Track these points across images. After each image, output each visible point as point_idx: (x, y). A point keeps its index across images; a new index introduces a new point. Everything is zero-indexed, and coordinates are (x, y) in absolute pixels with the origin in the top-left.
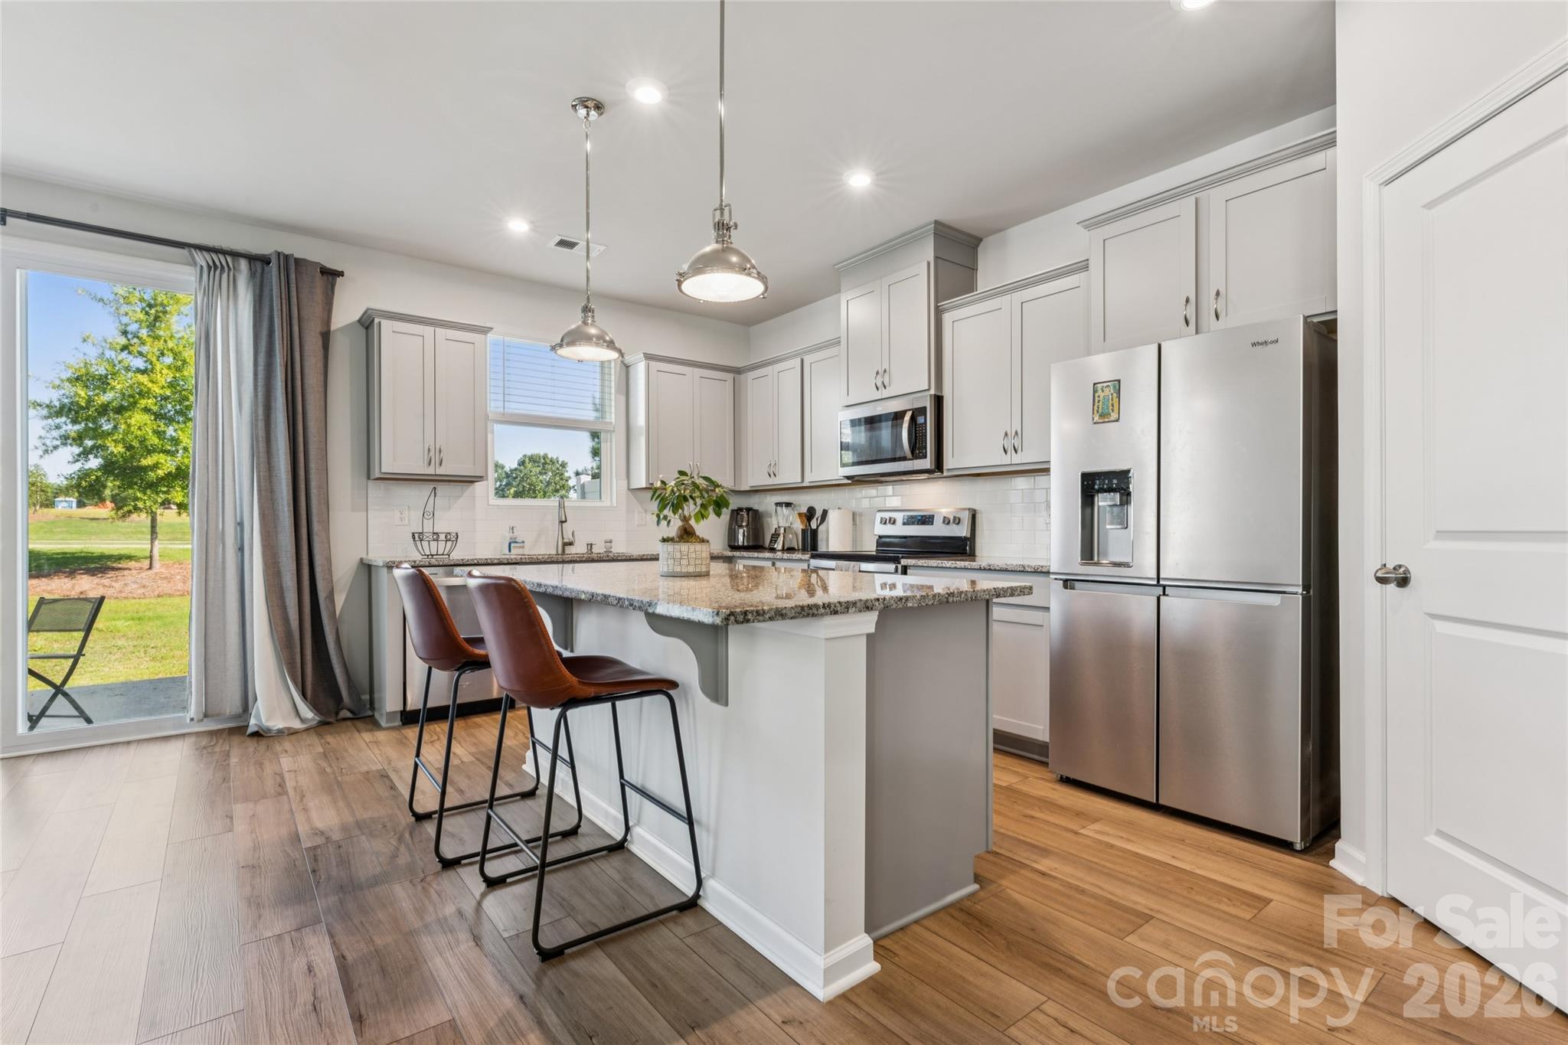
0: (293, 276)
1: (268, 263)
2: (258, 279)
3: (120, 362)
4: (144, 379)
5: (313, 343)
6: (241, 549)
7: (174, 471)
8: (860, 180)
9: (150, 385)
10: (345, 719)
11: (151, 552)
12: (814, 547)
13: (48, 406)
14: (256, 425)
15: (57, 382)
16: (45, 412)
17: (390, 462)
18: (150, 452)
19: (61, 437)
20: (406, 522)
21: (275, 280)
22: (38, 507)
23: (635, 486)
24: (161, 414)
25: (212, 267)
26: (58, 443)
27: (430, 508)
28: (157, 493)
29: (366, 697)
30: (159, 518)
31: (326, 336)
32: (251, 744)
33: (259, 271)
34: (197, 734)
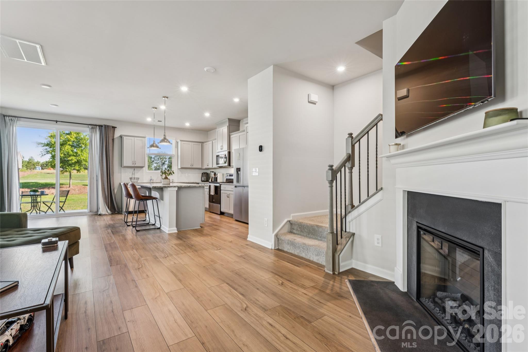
0: (107, 129)
1: (102, 127)
2: (100, 130)
3: (62, 132)
4: (68, 136)
5: (111, 141)
6: (97, 181)
7: (76, 161)
8: (207, 115)
9: (71, 138)
10: (116, 213)
11: (70, 183)
12: (216, 181)
13: (44, 144)
14: (100, 157)
15: (47, 138)
16: (43, 145)
17: (125, 164)
18: (70, 156)
19: (46, 152)
20: (129, 175)
21: (104, 130)
22: (32, 170)
23: (179, 168)
24: (73, 146)
25: (92, 128)
26: (46, 153)
27: (134, 173)
28: (72, 167)
29: (121, 210)
30: (72, 174)
31: (113, 140)
32: (99, 216)
33: (101, 128)
34: (89, 215)
